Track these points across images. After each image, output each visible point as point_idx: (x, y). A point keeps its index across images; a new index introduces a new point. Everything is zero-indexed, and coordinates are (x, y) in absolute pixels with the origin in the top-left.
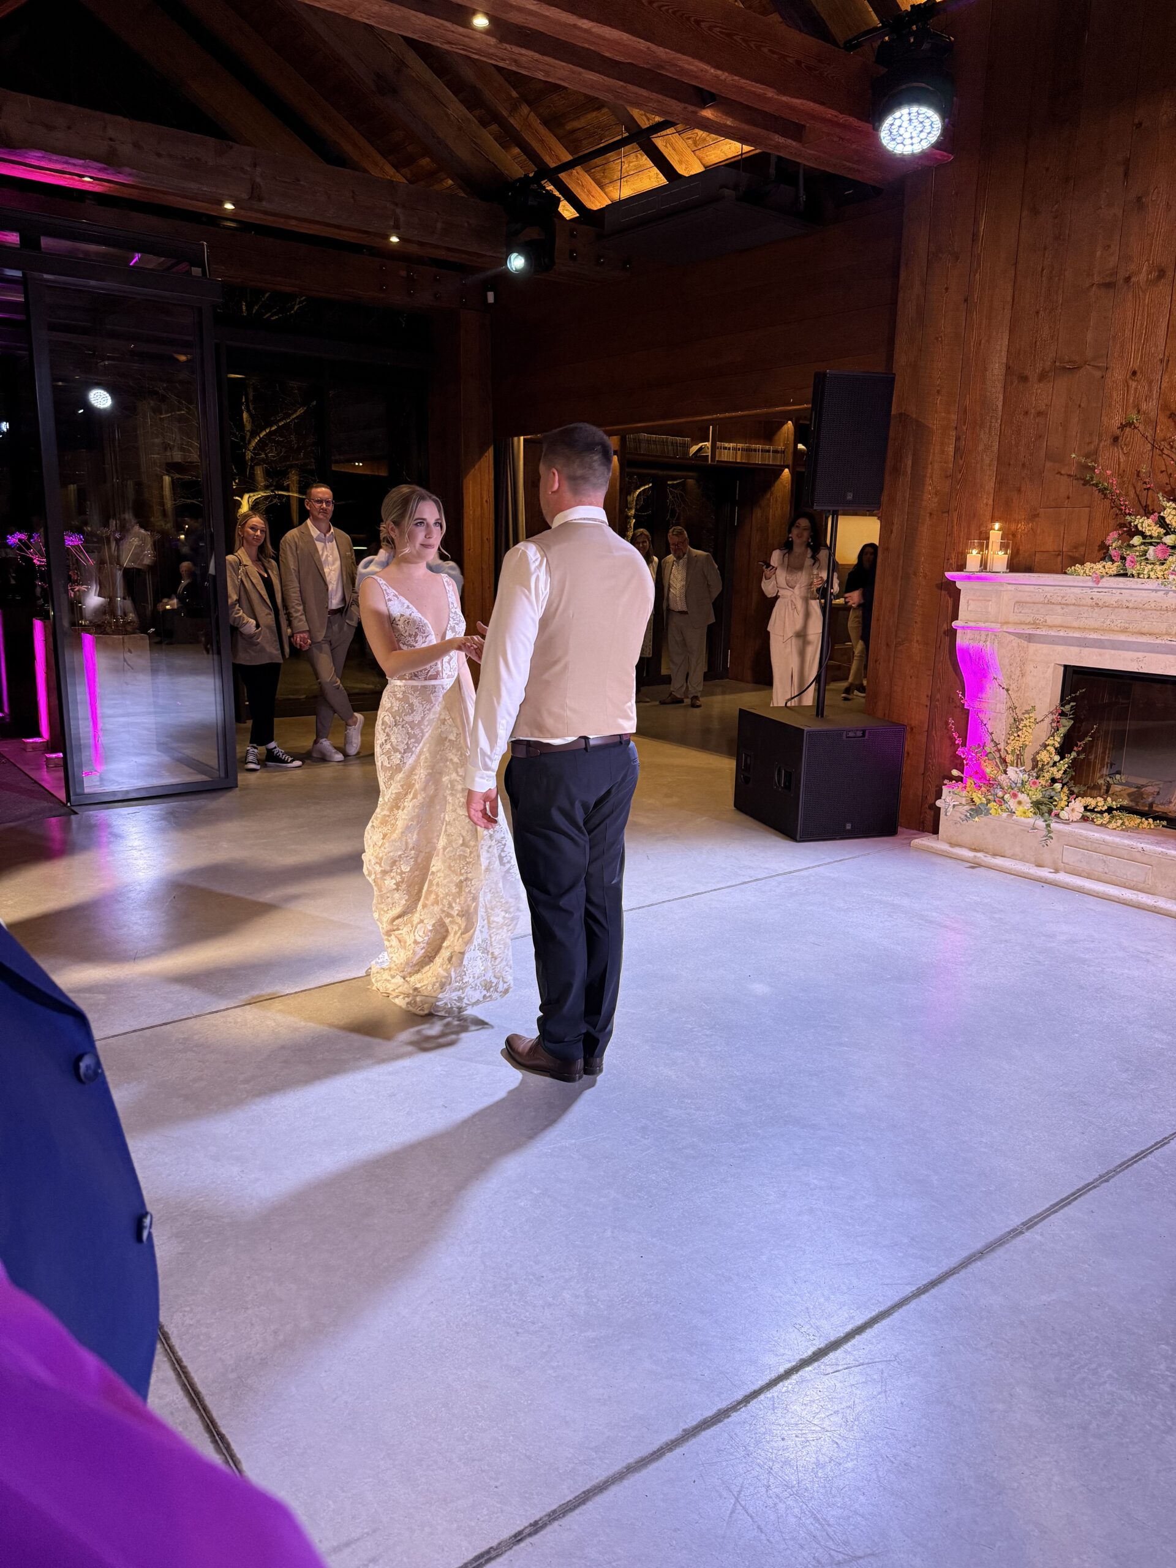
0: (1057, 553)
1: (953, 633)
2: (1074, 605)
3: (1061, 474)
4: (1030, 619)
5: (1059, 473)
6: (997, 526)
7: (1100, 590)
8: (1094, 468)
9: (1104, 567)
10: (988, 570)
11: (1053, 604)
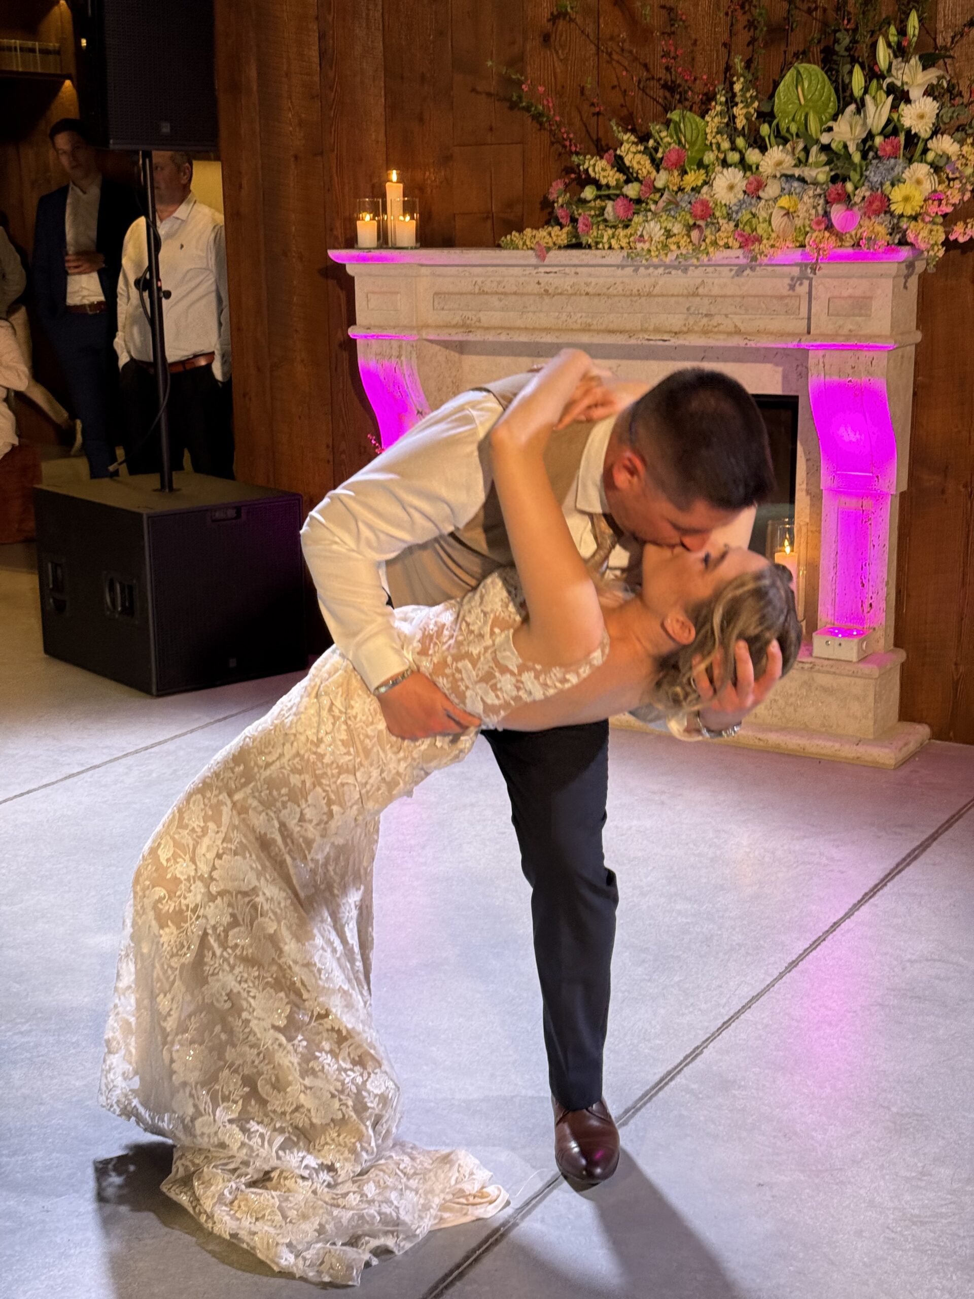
0: (485, 215)
1: (350, 344)
2: (515, 293)
3: (477, 93)
4: (457, 319)
5: (474, 90)
6: (394, 175)
7: (548, 269)
8: (519, 83)
9: (550, 234)
10: (390, 245)
11: (487, 293)
